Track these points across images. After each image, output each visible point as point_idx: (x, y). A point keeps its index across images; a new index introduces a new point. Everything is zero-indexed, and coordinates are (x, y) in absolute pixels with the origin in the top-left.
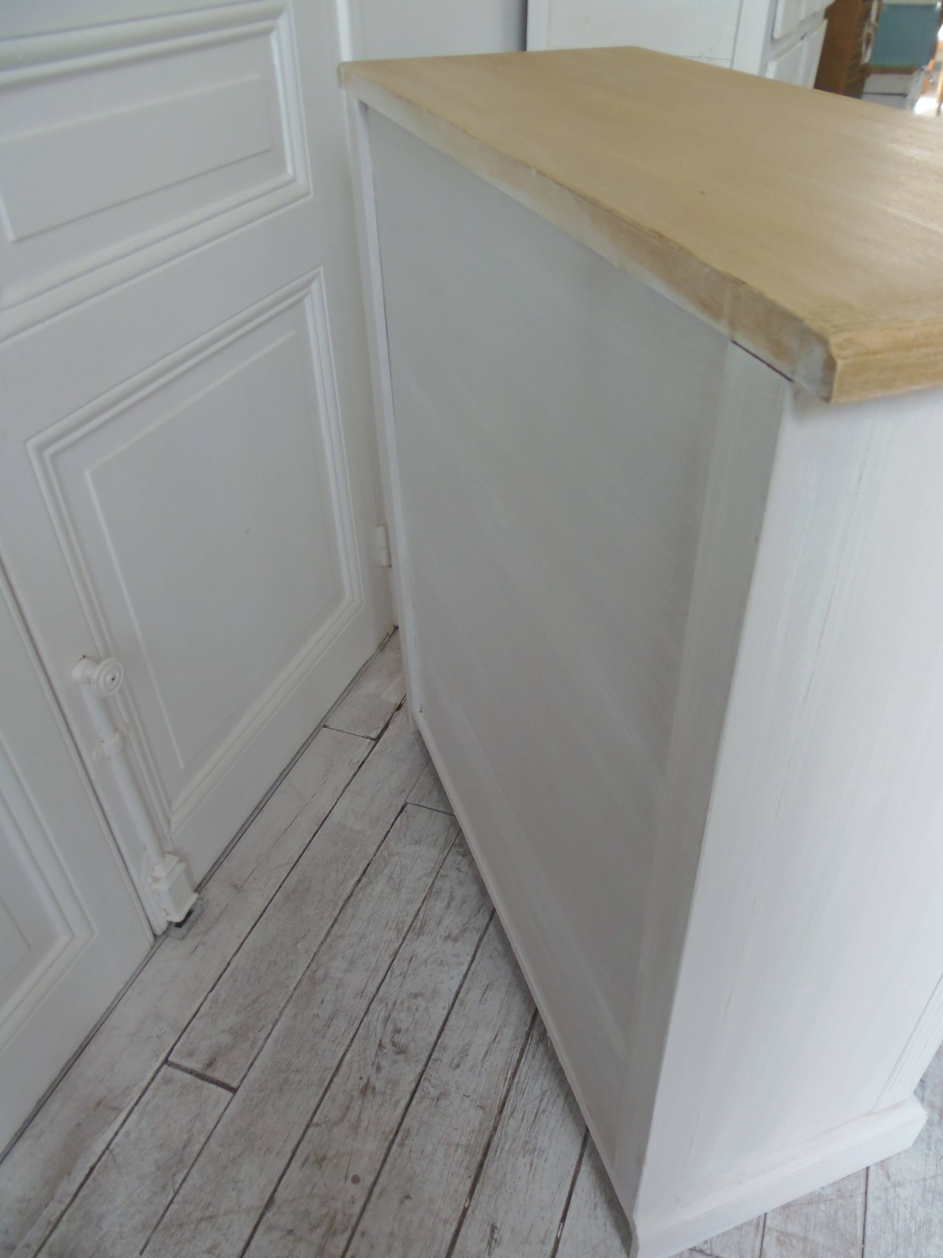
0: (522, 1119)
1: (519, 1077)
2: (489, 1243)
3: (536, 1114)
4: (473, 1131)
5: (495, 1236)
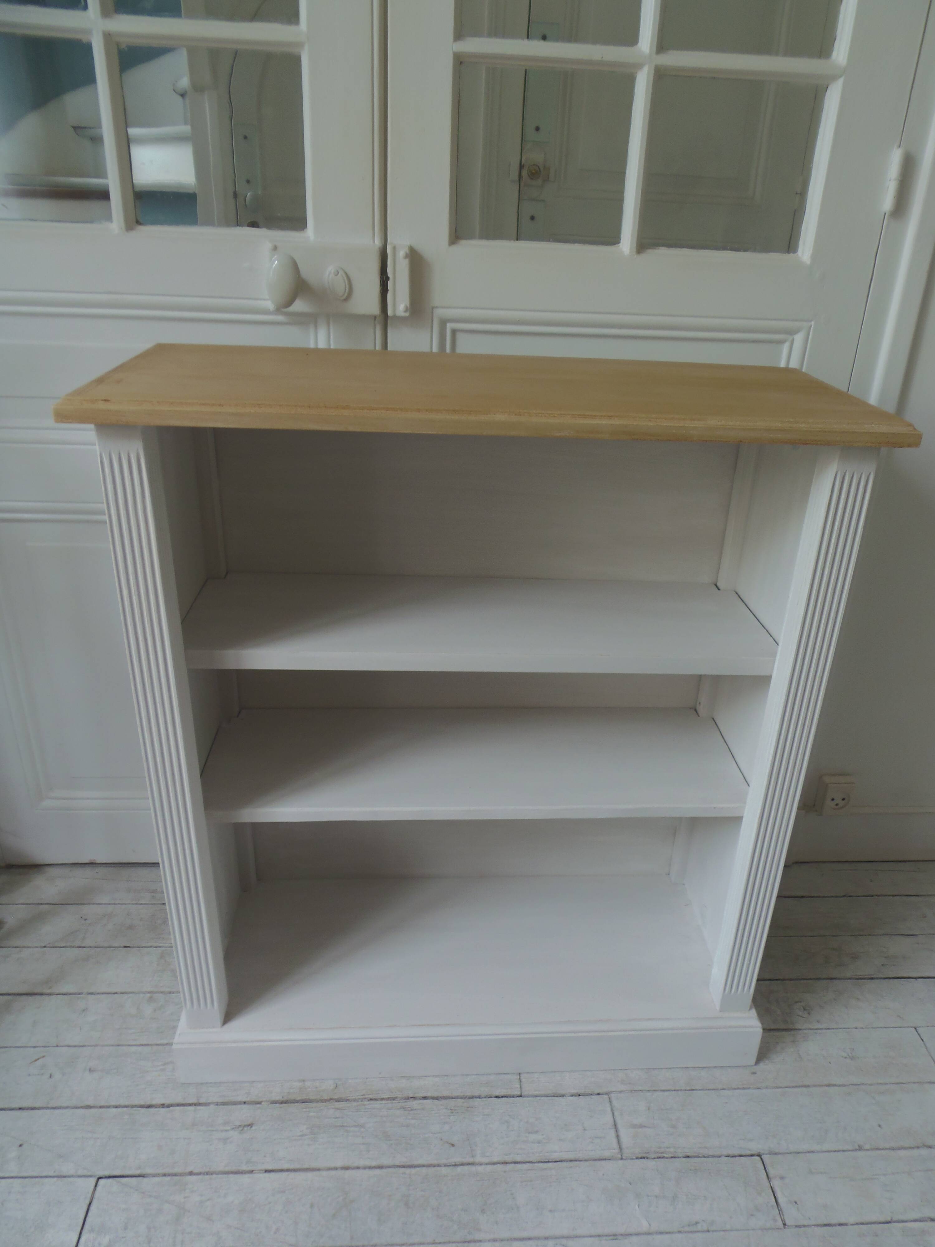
0: (336, 1118)
1: (369, 1104)
2: (240, 1126)
3: (343, 1126)
4: (317, 1088)
5: (245, 1129)
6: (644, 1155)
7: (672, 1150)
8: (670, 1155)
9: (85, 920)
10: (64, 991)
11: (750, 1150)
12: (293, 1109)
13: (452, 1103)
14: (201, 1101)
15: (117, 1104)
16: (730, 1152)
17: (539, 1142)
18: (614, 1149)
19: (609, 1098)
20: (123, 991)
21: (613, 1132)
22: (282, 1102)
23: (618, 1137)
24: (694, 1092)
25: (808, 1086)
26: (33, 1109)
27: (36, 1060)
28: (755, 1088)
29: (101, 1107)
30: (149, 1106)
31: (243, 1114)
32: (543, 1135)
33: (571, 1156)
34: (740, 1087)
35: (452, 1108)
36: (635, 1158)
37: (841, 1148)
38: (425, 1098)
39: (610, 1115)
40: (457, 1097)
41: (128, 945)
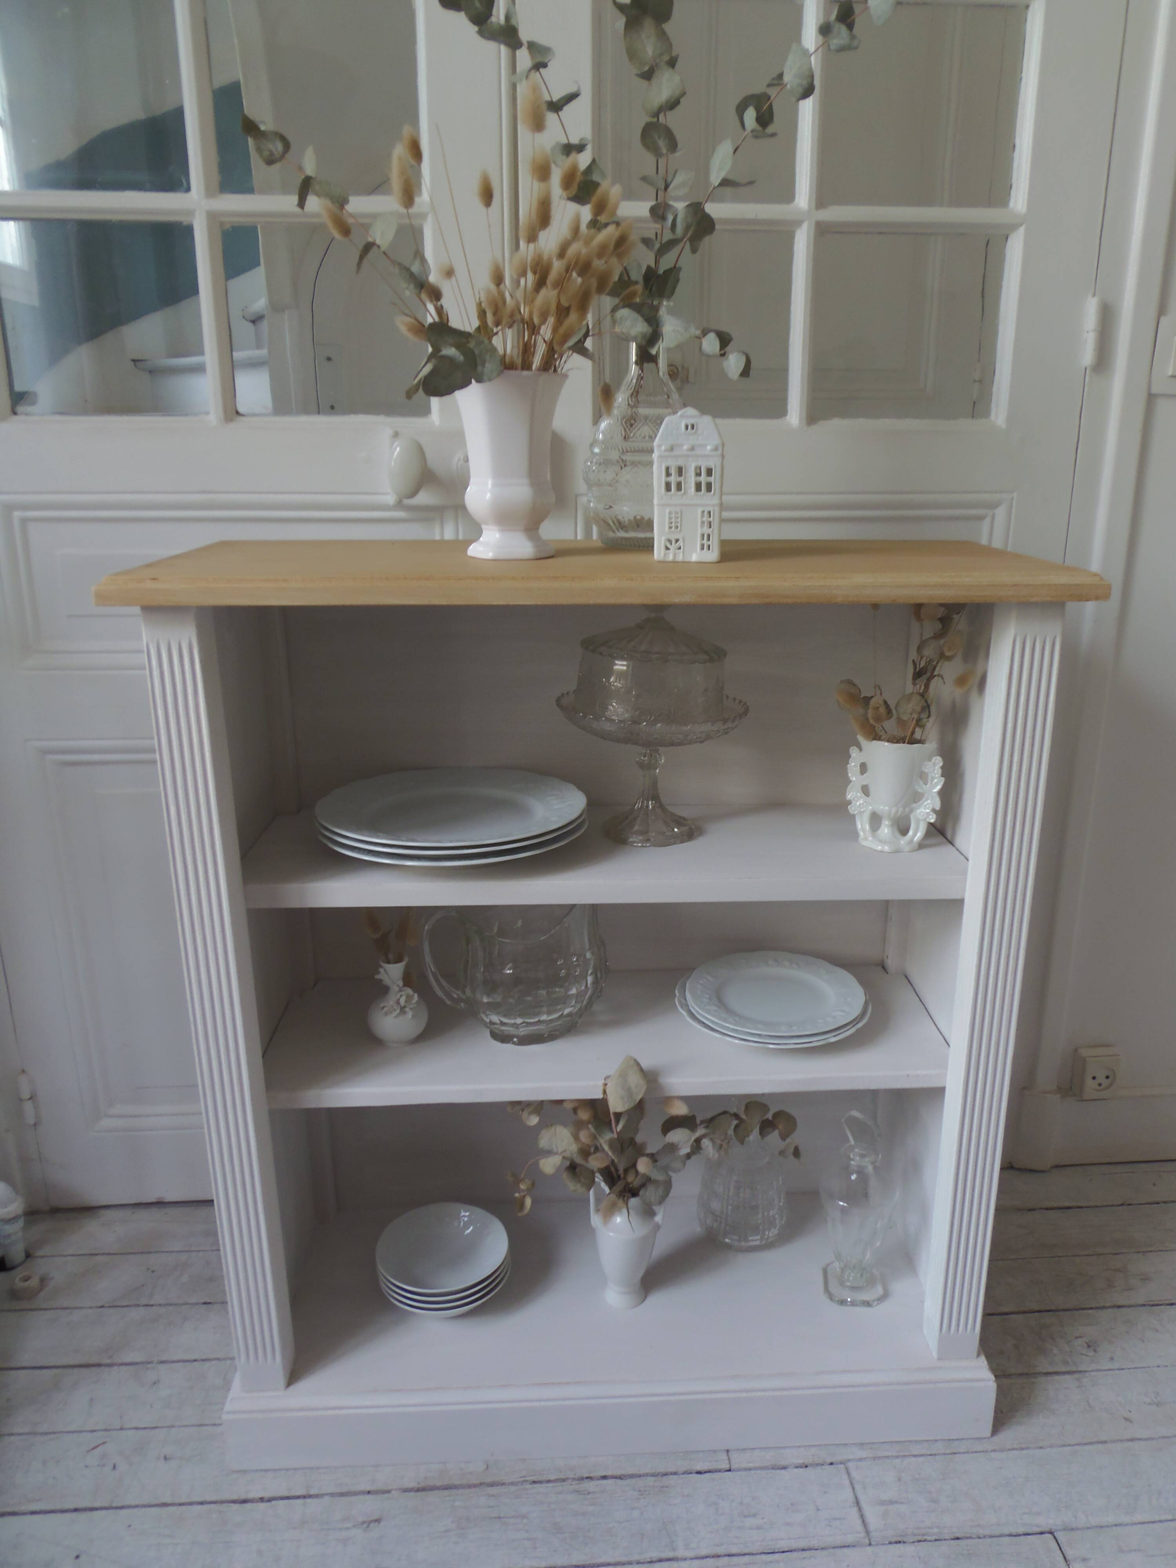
0: (489, 1507)
1: (532, 1488)
2: (364, 1522)
3: (500, 1518)
4: (462, 1469)
5: (372, 1525)
6: (899, 1539)
7: (935, 1530)
8: (934, 1538)
9: (153, 1271)
10: (128, 1359)
11: (1037, 1526)
12: (432, 1497)
13: (640, 1482)
14: (312, 1492)
15: (202, 1500)
16: (1014, 1531)
17: (759, 1528)
18: (858, 1533)
19: (846, 1468)
20: (204, 1357)
21: (855, 1510)
22: (418, 1490)
23: (862, 1516)
24: (956, 1455)
25: (1105, 1442)
26: (92, 1509)
27: (93, 1449)
28: (1037, 1448)
29: (180, 1505)
30: (245, 1501)
31: (367, 1506)
32: (763, 1518)
33: (803, 1544)
34: (1015, 1446)
35: (642, 1489)
36: (887, 1542)
37: (1157, 1518)
38: (604, 1477)
39: (850, 1490)
40: (647, 1475)
41: (208, 1301)
